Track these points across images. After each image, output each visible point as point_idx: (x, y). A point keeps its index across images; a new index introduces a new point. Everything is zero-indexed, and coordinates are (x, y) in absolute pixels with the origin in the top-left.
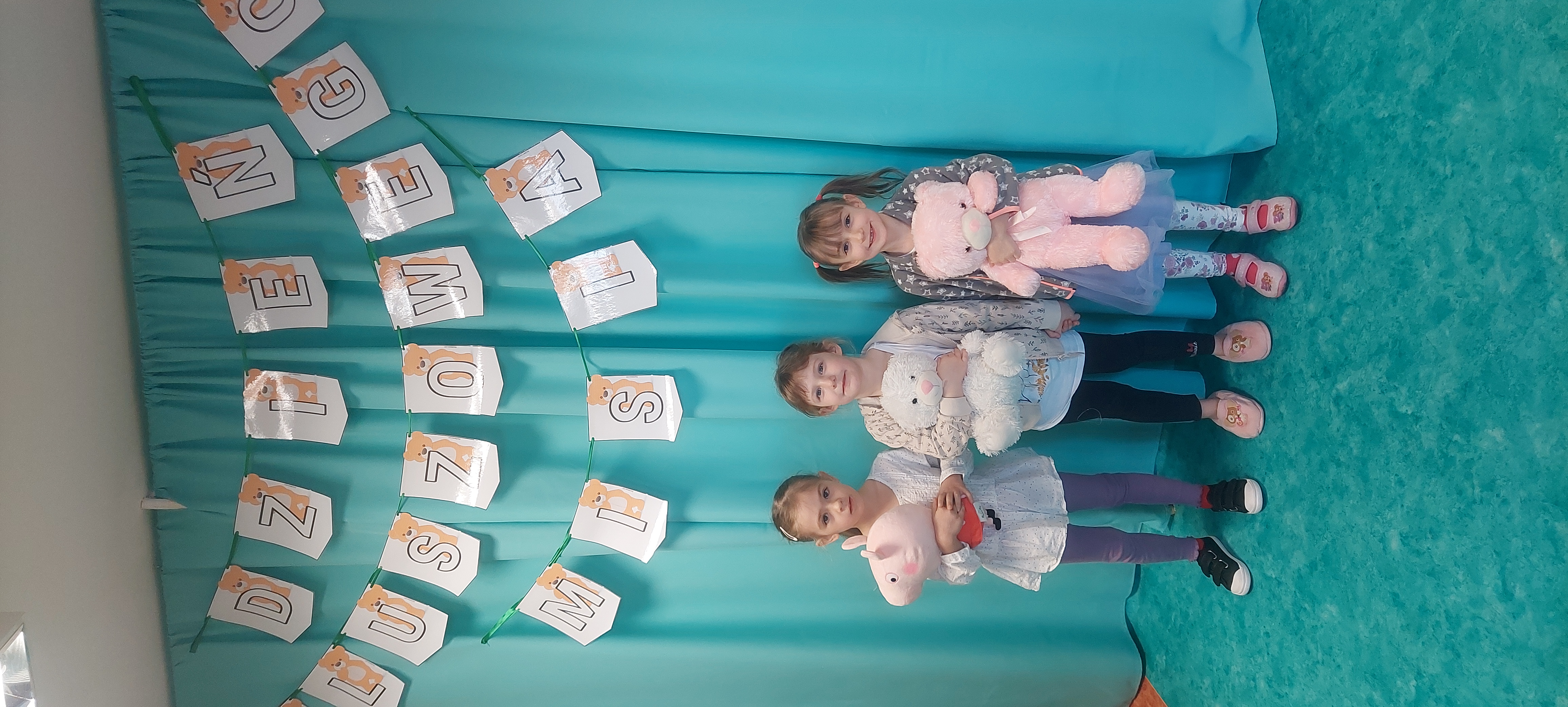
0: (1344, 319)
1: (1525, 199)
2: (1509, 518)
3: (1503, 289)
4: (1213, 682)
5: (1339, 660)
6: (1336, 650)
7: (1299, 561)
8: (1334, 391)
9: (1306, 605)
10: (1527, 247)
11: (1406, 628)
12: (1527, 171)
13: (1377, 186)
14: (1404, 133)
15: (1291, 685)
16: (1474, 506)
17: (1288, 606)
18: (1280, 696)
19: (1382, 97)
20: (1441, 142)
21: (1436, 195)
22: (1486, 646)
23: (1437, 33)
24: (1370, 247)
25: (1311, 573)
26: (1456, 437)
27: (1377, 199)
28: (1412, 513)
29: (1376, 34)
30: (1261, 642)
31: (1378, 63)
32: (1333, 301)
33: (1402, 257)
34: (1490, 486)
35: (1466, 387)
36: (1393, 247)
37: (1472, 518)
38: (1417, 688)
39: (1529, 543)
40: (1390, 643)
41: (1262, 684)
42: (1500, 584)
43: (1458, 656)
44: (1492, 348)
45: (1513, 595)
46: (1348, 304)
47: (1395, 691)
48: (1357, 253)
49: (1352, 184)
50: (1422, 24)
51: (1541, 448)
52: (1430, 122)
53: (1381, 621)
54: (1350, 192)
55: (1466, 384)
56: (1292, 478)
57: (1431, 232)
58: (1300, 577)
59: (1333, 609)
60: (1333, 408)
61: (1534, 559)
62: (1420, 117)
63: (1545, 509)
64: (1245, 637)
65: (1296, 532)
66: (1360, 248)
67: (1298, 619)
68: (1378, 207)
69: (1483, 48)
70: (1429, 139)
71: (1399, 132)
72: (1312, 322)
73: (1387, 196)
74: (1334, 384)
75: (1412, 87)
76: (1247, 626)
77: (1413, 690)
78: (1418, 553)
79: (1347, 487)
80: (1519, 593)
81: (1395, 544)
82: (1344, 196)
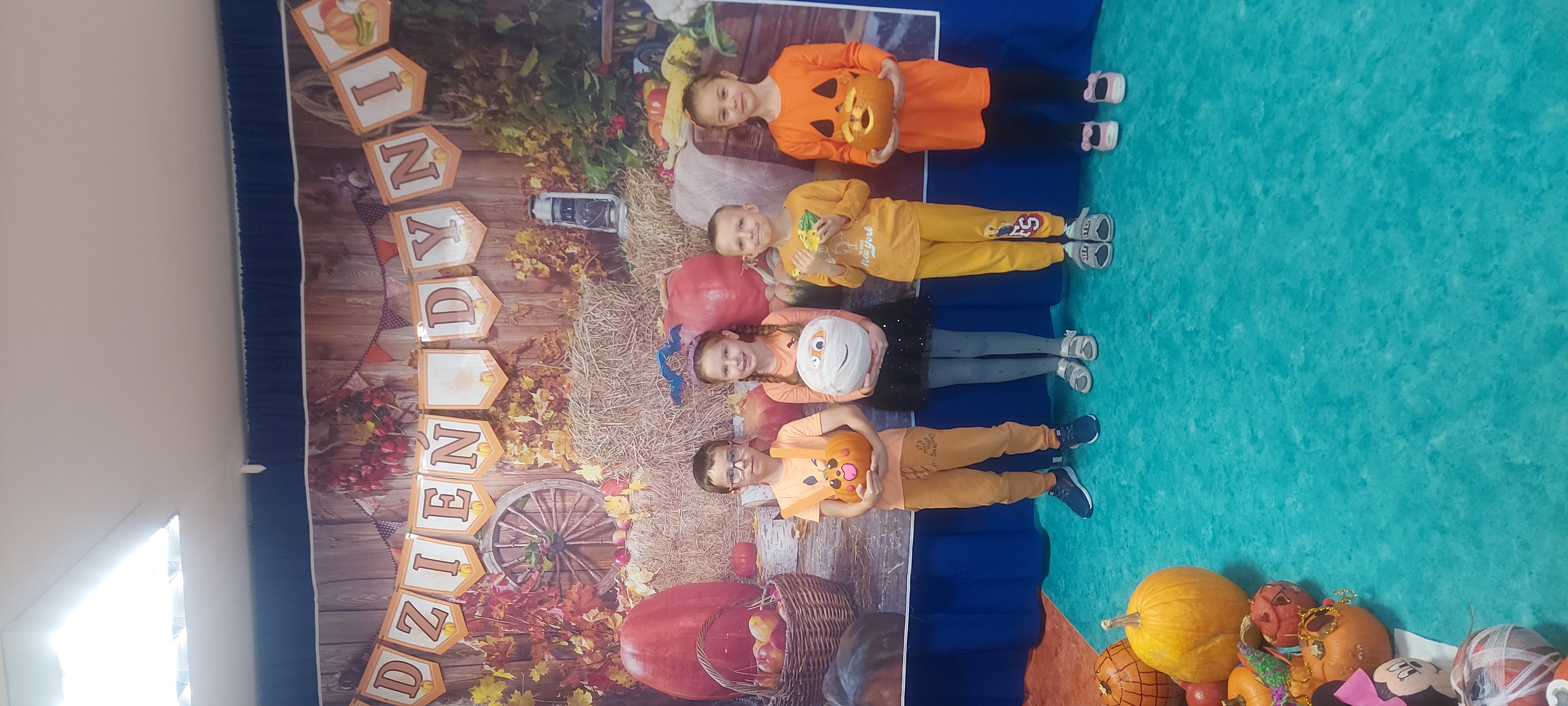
0: (1153, 274)
1: (1240, 161)
2: (1250, 384)
3: (1234, 225)
4: (1095, 587)
5: (1168, 530)
6: (1166, 524)
7: (1140, 465)
8: (1151, 330)
9: (1147, 498)
10: (1243, 193)
11: (1203, 488)
12: (1240, 141)
13: (1164, 174)
14: (1174, 132)
15: (1143, 564)
16: (1233, 382)
17: (1136, 504)
18: (1136, 576)
19: (1161, 110)
20: (1195, 133)
21: (1195, 170)
22: (1247, 481)
23: (1187, 60)
24: (1163, 218)
25: (1148, 471)
26: (1219, 337)
27: (1164, 182)
28: (1200, 402)
29: (1155, 67)
30: (1123, 539)
31: (1158, 86)
32: (1146, 263)
33: (1181, 219)
34: (1239, 366)
35: (1221, 300)
36: (1176, 213)
37: (1232, 391)
38: (1213, 529)
39: (1262, 397)
40: (1196, 504)
41: (1126, 572)
42: (1250, 432)
43: (1233, 495)
44: (1231, 267)
45: (1257, 437)
46: (1154, 263)
47: (1201, 539)
48: (1156, 224)
49: (1150, 175)
50: (1179, 55)
51: (1262, 329)
52: (1189, 121)
53: (1189, 489)
54: (1149, 182)
55: (1221, 297)
56: (1132, 403)
57: (1194, 197)
58: (1142, 477)
59: (1162, 493)
60: (1151, 342)
61: (1266, 407)
62: (1182, 119)
63: (1268, 370)
64: (1112, 539)
65: (1136, 443)
66: (1157, 220)
67: (1143, 510)
68: (1165, 188)
69: (1211, 64)
70: (1188, 133)
71: (1172, 132)
72: (1134, 283)
73: (1169, 178)
74: (1150, 325)
75: (1177, 100)
76: (1113, 530)
77: (1211, 532)
78: (1206, 429)
79: (1163, 398)
80: (1260, 435)
81: (1193, 429)
82: (1146, 185)
